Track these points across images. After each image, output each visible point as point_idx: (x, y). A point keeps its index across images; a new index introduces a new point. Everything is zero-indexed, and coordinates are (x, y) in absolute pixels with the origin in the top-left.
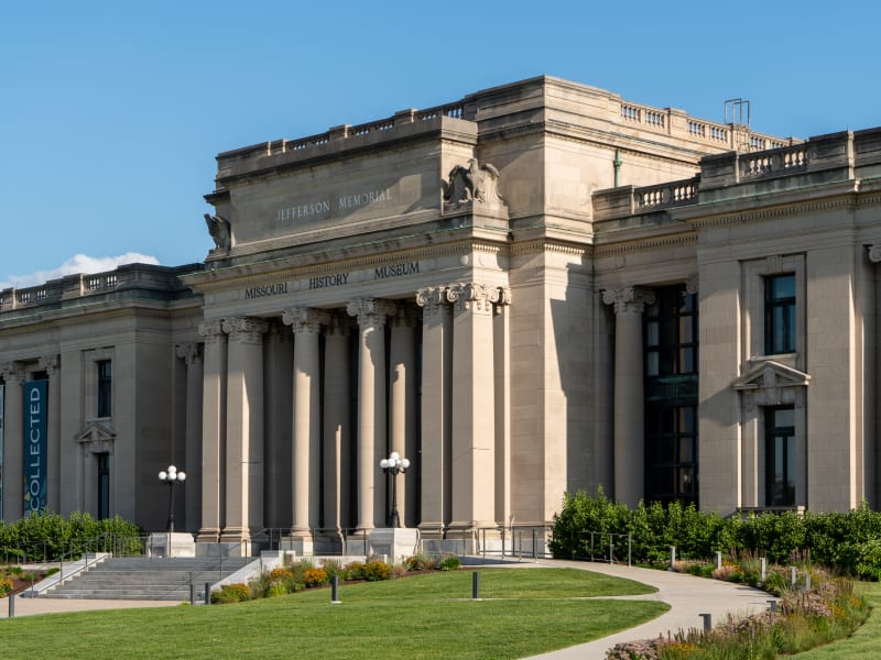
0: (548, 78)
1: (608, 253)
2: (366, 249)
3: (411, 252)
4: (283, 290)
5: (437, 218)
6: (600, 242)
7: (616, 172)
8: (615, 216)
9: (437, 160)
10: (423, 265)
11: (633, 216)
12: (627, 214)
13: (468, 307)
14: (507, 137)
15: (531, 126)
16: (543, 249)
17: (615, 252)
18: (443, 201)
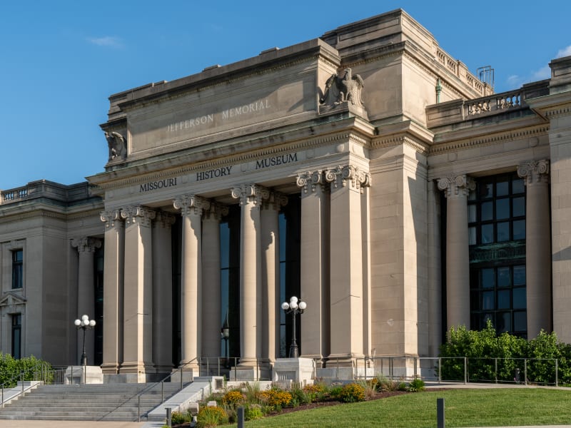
0: (404, 12)
1: (441, 151)
2: (251, 144)
3: (291, 145)
4: (173, 183)
5: (314, 117)
6: (439, 140)
7: (437, 95)
8: (447, 122)
9: (314, 74)
10: (301, 155)
11: (465, 122)
12: (459, 120)
13: (345, 184)
14: (368, 57)
15: (391, 47)
16: (403, 141)
17: (448, 149)
18: (319, 104)
